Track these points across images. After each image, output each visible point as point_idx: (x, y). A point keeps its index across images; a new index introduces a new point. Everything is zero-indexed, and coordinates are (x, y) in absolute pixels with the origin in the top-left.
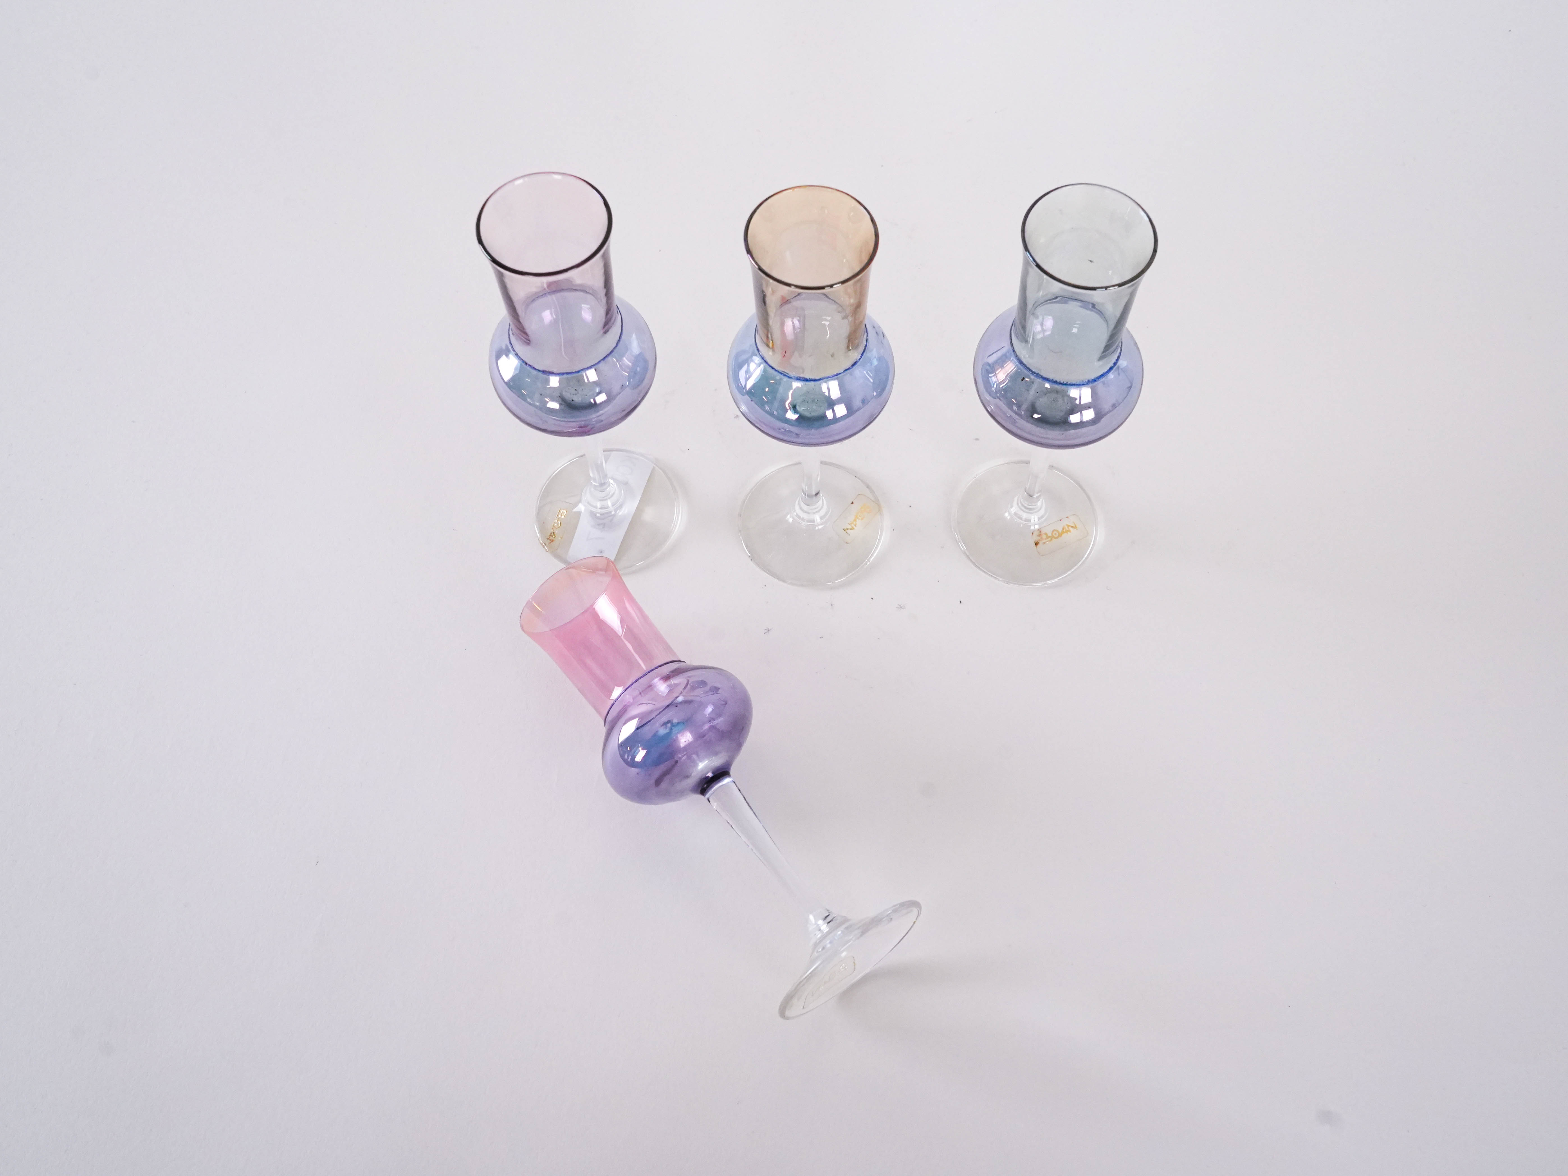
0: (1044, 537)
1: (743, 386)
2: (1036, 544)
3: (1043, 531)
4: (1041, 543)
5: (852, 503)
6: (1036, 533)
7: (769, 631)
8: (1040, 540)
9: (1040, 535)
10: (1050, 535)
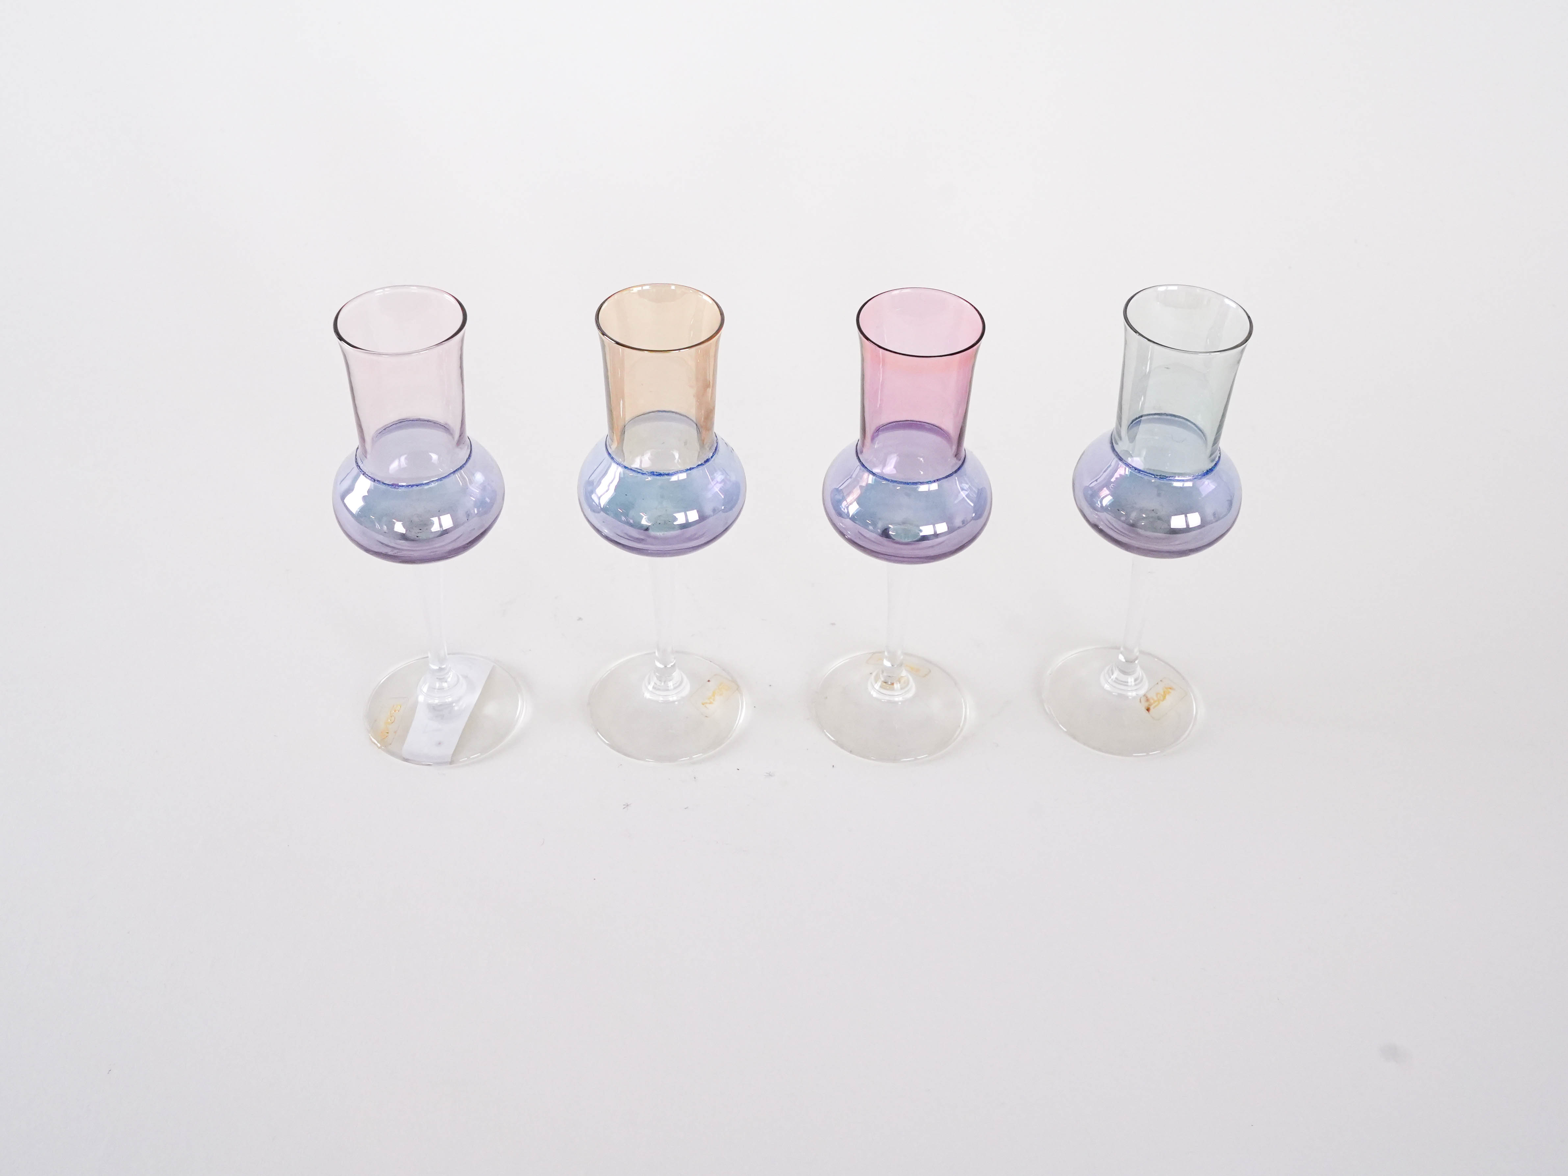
0: (1152, 701)
1: (598, 504)
2: (1148, 710)
3: (1149, 696)
4: (1151, 708)
5: (709, 681)
6: (1143, 700)
7: (628, 805)
8: (1149, 705)
9: (1148, 700)
10: (1155, 698)
